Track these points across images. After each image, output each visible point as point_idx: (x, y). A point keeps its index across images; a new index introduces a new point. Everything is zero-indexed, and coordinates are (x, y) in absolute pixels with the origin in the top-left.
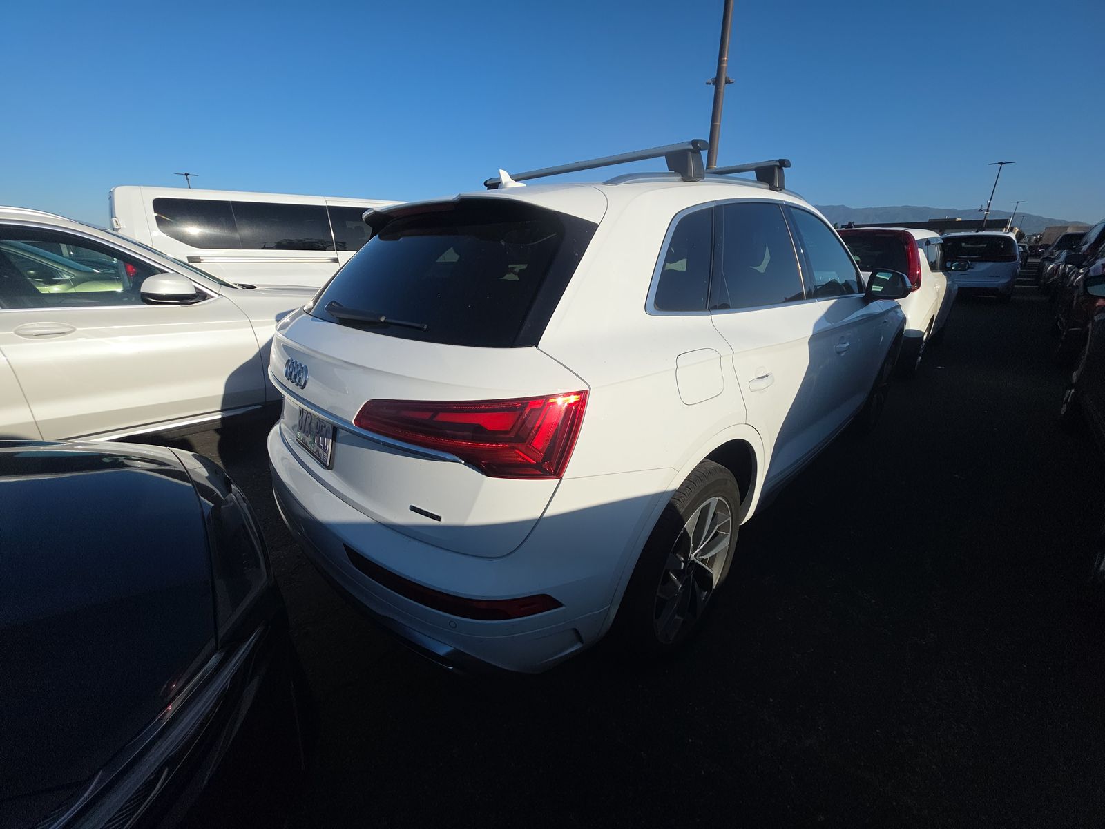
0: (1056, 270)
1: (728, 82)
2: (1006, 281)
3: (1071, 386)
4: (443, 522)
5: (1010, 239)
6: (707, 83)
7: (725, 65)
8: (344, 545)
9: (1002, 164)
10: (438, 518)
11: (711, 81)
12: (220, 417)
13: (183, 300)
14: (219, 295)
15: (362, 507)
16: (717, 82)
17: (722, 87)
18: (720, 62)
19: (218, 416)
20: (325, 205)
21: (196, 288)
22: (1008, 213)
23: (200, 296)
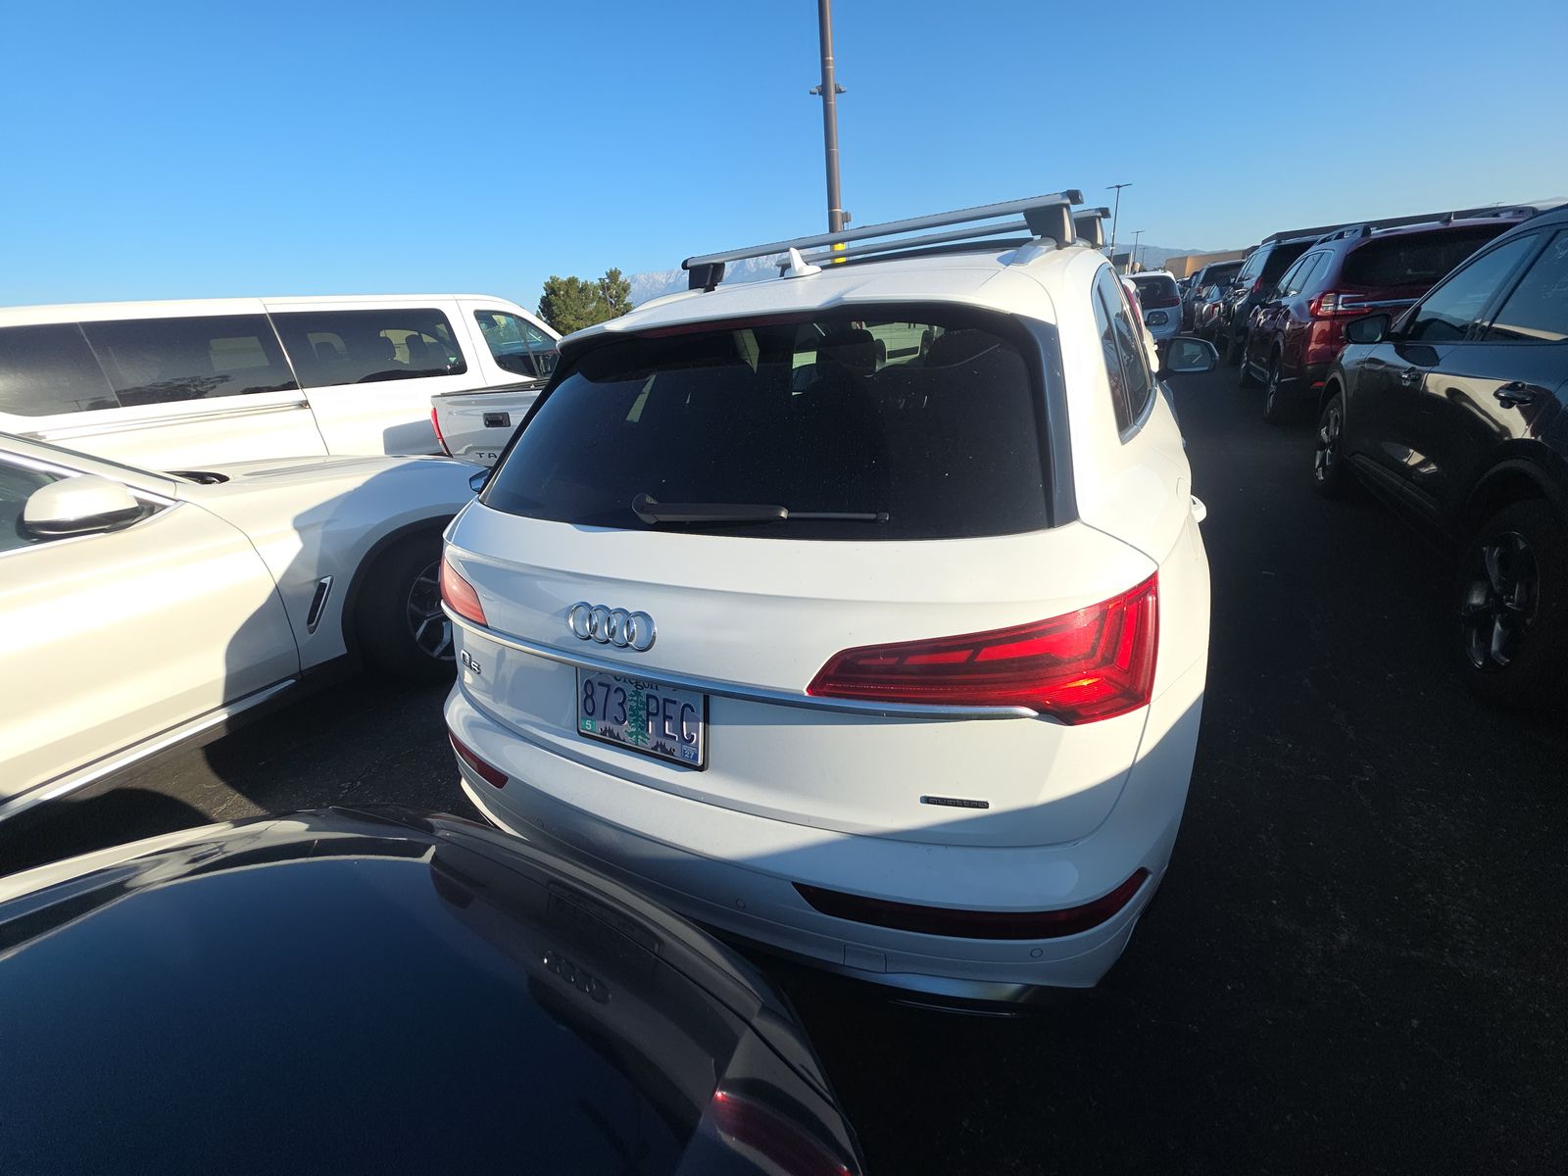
0: (1211, 312)
1: (839, 91)
2: (1173, 329)
3: (1323, 446)
4: (993, 808)
5: (1169, 278)
6: (811, 93)
7: (831, 67)
8: (794, 884)
9: (1119, 187)
10: (985, 805)
11: (816, 91)
12: (225, 717)
13: (114, 521)
14: (177, 501)
15: (809, 818)
16: (824, 91)
17: (833, 99)
18: (824, 63)
19: (222, 716)
20: (263, 311)
21: (137, 499)
22: (1127, 246)
23: (145, 510)
